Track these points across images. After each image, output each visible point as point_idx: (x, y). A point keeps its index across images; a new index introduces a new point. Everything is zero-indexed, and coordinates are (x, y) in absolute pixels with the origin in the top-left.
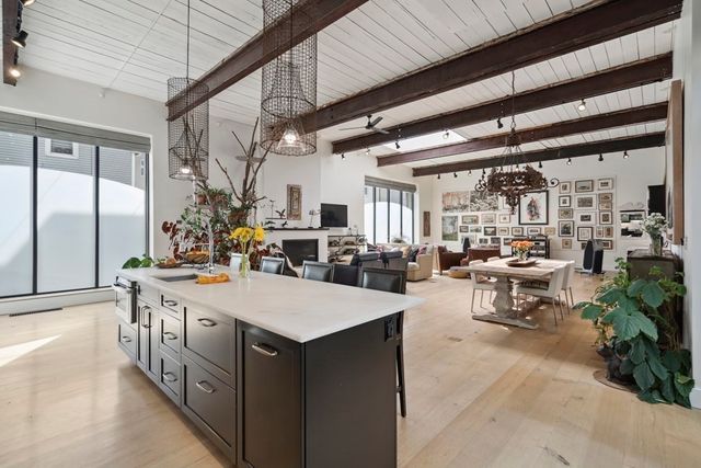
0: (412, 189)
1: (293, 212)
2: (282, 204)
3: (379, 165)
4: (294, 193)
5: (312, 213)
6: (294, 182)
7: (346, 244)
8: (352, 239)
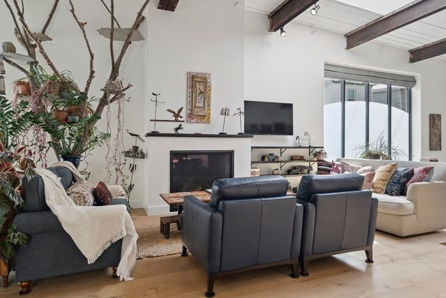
0: (411, 81)
1: (198, 111)
2: (178, 98)
3: (349, 46)
4: (198, 85)
5: (225, 112)
6: (198, 69)
7: (292, 159)
8: (304, 153)
